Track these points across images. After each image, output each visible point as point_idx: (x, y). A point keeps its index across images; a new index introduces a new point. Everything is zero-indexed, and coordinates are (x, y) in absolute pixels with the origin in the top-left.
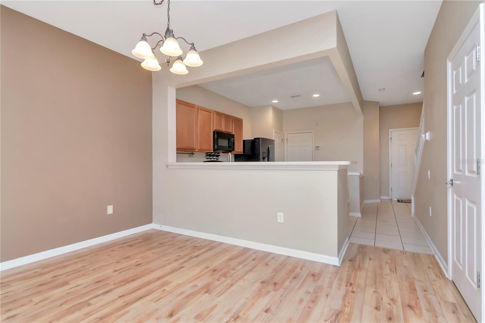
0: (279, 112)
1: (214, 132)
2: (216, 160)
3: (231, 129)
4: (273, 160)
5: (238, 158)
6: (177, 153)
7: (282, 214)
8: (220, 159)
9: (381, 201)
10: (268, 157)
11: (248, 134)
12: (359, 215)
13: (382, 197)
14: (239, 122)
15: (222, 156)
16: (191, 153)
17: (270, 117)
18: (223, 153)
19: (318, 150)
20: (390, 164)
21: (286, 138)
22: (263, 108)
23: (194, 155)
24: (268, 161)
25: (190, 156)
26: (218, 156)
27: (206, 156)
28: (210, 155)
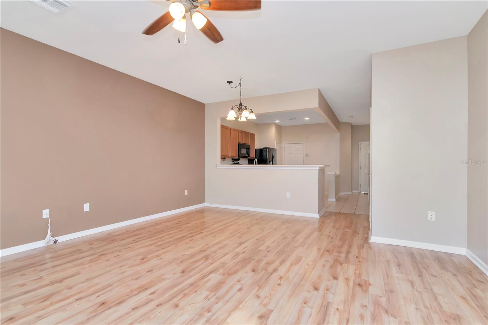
0: (279, 128)
1: (239, 144)
2: (237, 163)
3: (248, 142)
4: (276, 164)
5: (251, 162)
6: (221, 159)
7: (289, 193)
8: (240, 162)
9: (352, 194)
10: (273, 161)
11: (258, 145)
12: (334, 200)
13: (354, 191)
14: (252, 136)
15: (241, 161)
16: (224, 158)
17: (273, 132)
18: (241, 158)
19: (307, 156)
20: (359, 167)
21: (284, 147)
22: (268, 125)
23: (225, 160)
24: (272, 164)
25: (224, 160)
26: (238, 160)
27: (232, 160)
28: (234, 160)
